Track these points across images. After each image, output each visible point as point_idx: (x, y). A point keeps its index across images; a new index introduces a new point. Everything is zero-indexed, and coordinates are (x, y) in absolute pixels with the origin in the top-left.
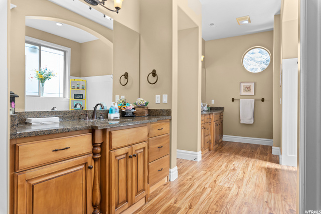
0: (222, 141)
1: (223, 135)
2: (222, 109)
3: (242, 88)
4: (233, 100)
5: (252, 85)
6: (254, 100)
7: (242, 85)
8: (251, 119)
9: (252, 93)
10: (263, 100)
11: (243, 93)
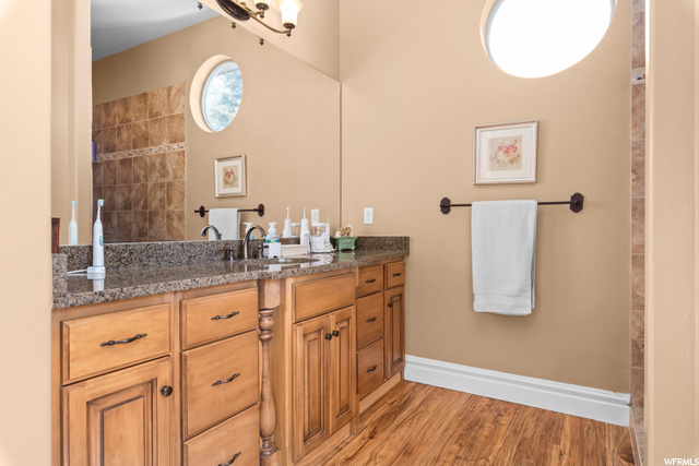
0: (403, 383)
1: (408, 358)
2: (402, 244)
3: (485, 152)
4: (446, 206)
5: (528, 135)
6: (533, 203)
7: (486, 137)
8: (522, 291)
9: (526, 172)
10: (577, 203)
11: (487, 175)
